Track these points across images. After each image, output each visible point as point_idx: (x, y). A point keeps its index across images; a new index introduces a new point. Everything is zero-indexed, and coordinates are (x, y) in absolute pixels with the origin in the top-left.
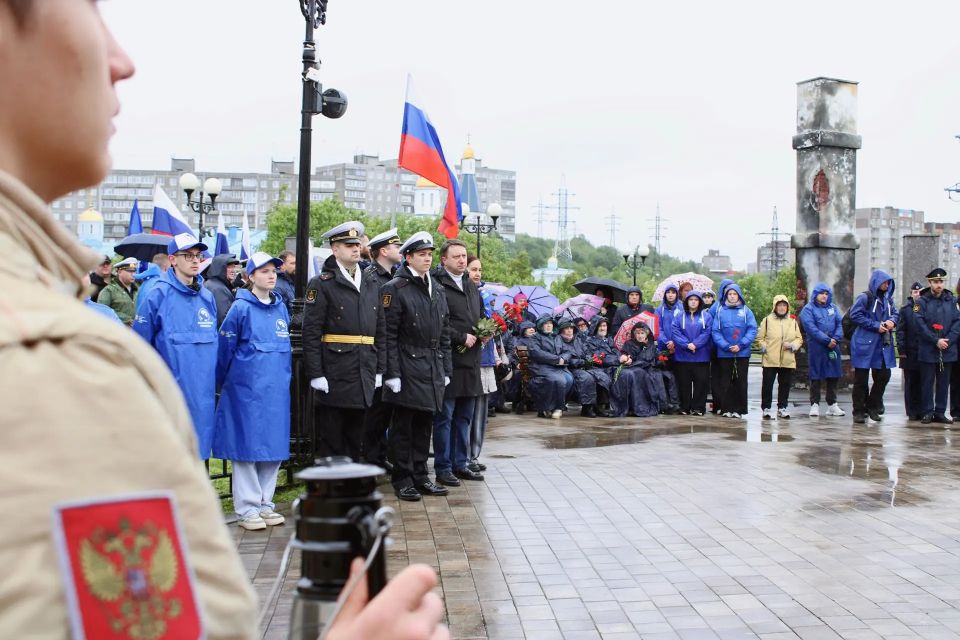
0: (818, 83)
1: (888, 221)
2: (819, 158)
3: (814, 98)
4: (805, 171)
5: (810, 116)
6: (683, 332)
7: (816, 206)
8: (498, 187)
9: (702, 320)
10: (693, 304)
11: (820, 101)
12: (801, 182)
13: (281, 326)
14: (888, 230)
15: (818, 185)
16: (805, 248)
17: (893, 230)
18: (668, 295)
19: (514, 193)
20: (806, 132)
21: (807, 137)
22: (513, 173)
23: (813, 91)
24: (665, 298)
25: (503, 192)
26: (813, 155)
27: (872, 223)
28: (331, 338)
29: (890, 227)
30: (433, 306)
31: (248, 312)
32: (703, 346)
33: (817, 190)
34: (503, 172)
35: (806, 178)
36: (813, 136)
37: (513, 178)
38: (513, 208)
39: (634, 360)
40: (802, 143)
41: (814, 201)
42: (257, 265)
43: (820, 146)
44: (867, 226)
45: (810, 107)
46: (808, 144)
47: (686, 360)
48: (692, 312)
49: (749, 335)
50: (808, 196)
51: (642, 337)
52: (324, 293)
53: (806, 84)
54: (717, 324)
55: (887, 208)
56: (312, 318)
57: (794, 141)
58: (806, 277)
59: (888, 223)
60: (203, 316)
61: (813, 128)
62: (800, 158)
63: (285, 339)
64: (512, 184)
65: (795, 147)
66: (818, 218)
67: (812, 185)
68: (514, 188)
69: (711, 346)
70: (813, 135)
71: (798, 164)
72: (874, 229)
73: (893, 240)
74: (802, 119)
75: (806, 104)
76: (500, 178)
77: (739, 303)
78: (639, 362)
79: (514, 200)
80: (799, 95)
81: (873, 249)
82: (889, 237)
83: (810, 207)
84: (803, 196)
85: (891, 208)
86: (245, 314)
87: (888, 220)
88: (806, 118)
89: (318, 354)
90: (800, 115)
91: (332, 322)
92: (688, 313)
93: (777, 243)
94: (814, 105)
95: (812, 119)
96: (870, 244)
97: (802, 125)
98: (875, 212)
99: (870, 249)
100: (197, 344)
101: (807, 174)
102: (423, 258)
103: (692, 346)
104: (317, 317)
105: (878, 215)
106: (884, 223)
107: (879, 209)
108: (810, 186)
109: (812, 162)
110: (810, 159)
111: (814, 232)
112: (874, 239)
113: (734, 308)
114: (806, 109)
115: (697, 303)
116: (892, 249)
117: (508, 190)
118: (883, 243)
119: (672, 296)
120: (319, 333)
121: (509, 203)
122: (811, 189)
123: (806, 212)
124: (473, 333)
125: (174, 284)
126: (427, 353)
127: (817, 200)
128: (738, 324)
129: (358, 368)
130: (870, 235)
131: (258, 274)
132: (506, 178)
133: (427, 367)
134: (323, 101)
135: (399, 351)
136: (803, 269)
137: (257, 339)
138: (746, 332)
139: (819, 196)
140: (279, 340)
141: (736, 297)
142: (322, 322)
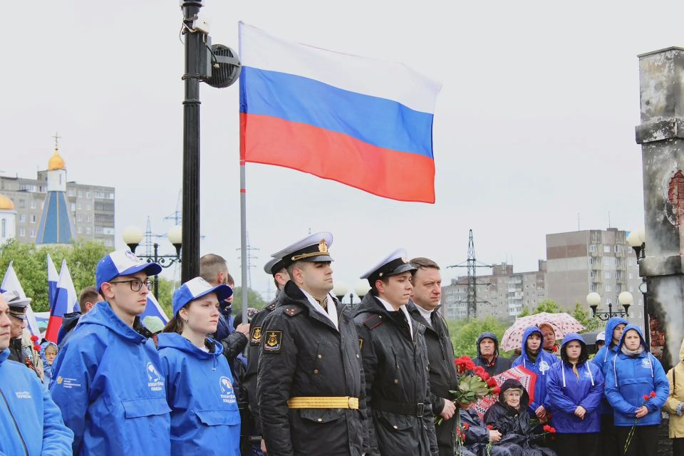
0: (668, 54)
1: (612, 246)
2: (675, 155)
3: (664, 75)
4: (655, 173)
5: (659, 99)
6: (566, 392)
7: (674, 219)
8: (90, 208)
9: (589, 374)
10: (574, 352)
11: (673, 79)
12: (650, 185)
13: (225, 387)
14: (613, 259)
15: (675, 191)
16: (660, 277)
17: (619, 258)
18: (530, 341)
19: (113, 216)
20: (655, 120)
21: (657, 127)
22: (112, 190)
23: (663, 65)
24: (526, 345)
25: (97, 216)
26: (667, 151)
27: (592, 249)
28: (301, 403)
29: (615, 255)
30: (418, 353)
31: (184, 367)
32: (596, 409)
33: (675, 197)
34: (97, 189)
35: (657, 181)
36: (666, 126)
37: (111, 197)
38: (112, 237)
39: (504, 433)
40: (651, 136)
41: (670, 212)
42: (195, 295)
43: (676, 138)
44: (585, 255)
45: (659, 87)
46: (659, 136)
47: (572, 431)
48: (574, 363)
49: (661, 393)
50: (661, 205)
51: (513, 399)
52: (292, 335)
53: (652, 58)
54: (611, 381)
55: (609, 230)
56: (277, 373)
57: (637, 134)
58: (663, 315)
59: (612, 249)
60: (152, 374)
61: (664, 116)
62: (647, 156)
63: (233, 405)
64: (110, 205)
65: (639, 141)
66: (678, 235)
67: (666, 191)
68: (113, 211)
69: (605, 410)
70: (665, 124)
71: (645, 163)
72: (594, 259)
73: (619, 271)
74: (648, 103)
75: (653, 83)
76: (93, 197)
77: (641, 350)
78: (512, 436)
79: (113, 227)
80: (642, 71)
81: (595, 284)
82: (614, 267)
83: (666, 221)
84: (654, 205)
85: (615, 230)
86: (179, 369)
87: (614, 246)
88: (653, 101)
89: (285, 426)
90: (646, 98)
91: (304, 378)
92: (568, 365)
93: (474, 279)
94: (665, 85)
95: (663, 103)
96: (590, 278)
97: (648, 111)
98: (595, 236)
99: (590, 284)
100: (151, 417)
101: (658, 176)
102: (402, 285)
103: (580, 411)
104: (284, 371)
105: (599, 239)
106: (607, 249)
107: (599, 232)
108: (663, 192)
109: (665, 161)
110: (661, 157)
111: (674, 254)
112: (595, 271)
113: (635, 357)
114: (653, 89)
115: (578, 351)
116: (619, 285)
117: (105, 213)
118: (607, 276)
119: (535, 343)
120: (285, 394)
121: (106, 231)
122: (666, 196)
123: (660, 227)
124: (451, 398)
125: (113, 327)
126: (413, 423)
127: (674, 211)
128: (644, 379)
129: (347, 446)
130: (590, 268)
131: (195, 307)
132: (101, 197)
133: (415, 444)
134: (213, 63)
135: (374, 421)
136: (659, 305)
137: (199, 407)
138: (655, 390)
139: (678, 205)
140: (225, 408)
141: (637, 341)
142: (289, 379)
